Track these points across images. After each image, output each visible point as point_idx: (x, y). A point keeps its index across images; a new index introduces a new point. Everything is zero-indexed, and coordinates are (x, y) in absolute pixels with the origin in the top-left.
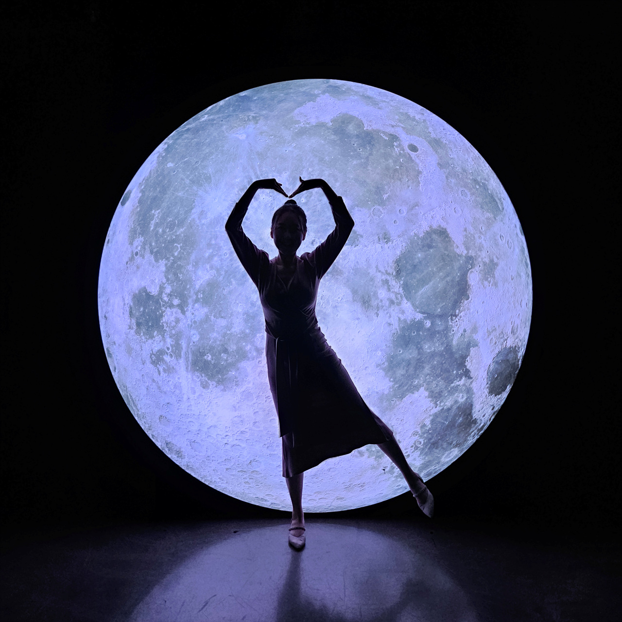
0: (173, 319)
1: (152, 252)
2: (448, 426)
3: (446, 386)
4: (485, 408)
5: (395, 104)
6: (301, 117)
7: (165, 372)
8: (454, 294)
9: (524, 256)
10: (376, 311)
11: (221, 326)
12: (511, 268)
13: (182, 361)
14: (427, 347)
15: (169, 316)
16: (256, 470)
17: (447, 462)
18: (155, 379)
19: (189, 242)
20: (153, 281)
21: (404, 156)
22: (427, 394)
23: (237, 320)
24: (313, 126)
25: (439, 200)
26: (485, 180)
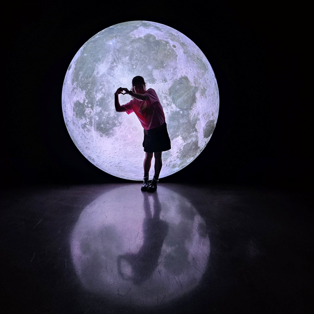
1: (80, 88)
2: (189, 149)
3: (188, 135)
4: (202, 142)
5: (167, 30)
6: (132, 35)
7: (87, 131)
8: (191, 101)
9: (216, 86)
11: (106, 114)
12: (211, 91)
13: (93, 127)
14: (181, 121)
15: (88, 111)
16: (121, 166)
17: (189, 162)
18: (84, 134)
19: (94, 83)
20: (81, 98)
21: (171, 49)
22: (181, 138)
23: (112, 112)
24: (137, 39)
25: (184, 66)
26: (201, 58)
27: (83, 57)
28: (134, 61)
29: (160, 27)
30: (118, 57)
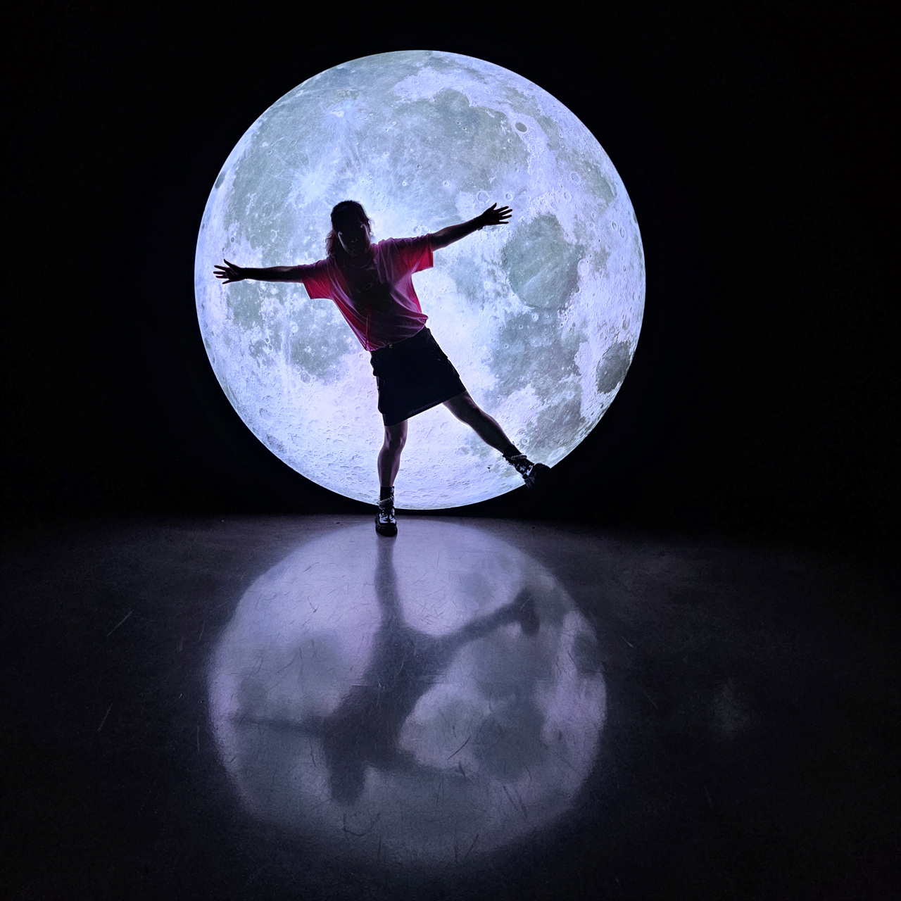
0: (271, 309)
1: (248, 239)
2: (555, 424)
3: (554, 383)
4: (593, 405)
5: (502, 79)
6: (402, 93)
7: (265, 365)
8: (563, 286)
9: (638, 246)
10: (481, 304)
11: (321, 318)
12: (624, 258)
13: (281, 353)
15: (268, 306)
16: (359, 466)
17: (554, 461)
18: (255, 371)
19: (287, 227)
21: (512, 135)
22: (533, 391)
24: (414, 102)
25: (548, 184)
26: (597, 162)
27: (258, 149)
28: (404, 165)
29: (480, 69)
30: (357, 153)
